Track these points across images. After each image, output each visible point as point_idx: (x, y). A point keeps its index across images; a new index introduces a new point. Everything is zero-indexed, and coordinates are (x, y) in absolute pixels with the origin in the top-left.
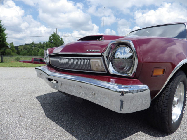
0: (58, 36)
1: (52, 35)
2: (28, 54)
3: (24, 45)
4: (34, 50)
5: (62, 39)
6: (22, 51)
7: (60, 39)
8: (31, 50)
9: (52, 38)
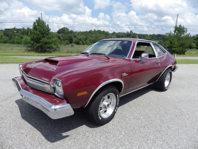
0: (44, 22)
1: (36, 21)
2: (10, 41)
3: (4, 30)
4: (16, 37)
5: (48, 25)
6: (3, 37)
7: (46, 26)
8: (13, 36)
9: (36, 24)
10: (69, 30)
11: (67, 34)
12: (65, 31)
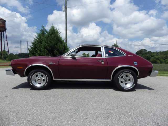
10: (147, 51)
11: (144, 54)
12: (143, 52)
